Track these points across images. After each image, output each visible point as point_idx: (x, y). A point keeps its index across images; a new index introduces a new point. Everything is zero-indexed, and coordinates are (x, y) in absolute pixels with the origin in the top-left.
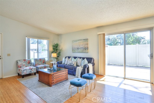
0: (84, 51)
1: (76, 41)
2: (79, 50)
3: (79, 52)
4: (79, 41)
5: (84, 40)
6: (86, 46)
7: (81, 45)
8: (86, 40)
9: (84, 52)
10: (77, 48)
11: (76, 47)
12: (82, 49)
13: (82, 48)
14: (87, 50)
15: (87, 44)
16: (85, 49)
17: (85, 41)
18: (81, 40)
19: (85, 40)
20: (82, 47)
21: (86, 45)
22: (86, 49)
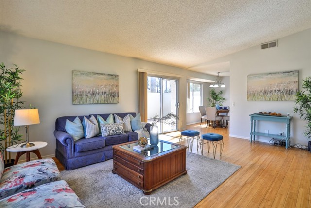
0: (111, 100)
1: (88, 74)
2: (97, 97)
3: (95, 102)
4: (97, 75)
5: (109, 75)
6: (115, 89)
7: (103, 85)
8: (114, 76)
9: (109, 102)
10: (89, 93)
11: (88, 89)
12: (105, 95)
13: (105, 93)
14: (116, 98)
15: (117, 86)
16: (113, 97)
17: (113, 79)
18: (102, 74)
19: (112, 75)
20: (104, 90)
21: (115, 87)
22: (115, 95)
